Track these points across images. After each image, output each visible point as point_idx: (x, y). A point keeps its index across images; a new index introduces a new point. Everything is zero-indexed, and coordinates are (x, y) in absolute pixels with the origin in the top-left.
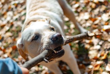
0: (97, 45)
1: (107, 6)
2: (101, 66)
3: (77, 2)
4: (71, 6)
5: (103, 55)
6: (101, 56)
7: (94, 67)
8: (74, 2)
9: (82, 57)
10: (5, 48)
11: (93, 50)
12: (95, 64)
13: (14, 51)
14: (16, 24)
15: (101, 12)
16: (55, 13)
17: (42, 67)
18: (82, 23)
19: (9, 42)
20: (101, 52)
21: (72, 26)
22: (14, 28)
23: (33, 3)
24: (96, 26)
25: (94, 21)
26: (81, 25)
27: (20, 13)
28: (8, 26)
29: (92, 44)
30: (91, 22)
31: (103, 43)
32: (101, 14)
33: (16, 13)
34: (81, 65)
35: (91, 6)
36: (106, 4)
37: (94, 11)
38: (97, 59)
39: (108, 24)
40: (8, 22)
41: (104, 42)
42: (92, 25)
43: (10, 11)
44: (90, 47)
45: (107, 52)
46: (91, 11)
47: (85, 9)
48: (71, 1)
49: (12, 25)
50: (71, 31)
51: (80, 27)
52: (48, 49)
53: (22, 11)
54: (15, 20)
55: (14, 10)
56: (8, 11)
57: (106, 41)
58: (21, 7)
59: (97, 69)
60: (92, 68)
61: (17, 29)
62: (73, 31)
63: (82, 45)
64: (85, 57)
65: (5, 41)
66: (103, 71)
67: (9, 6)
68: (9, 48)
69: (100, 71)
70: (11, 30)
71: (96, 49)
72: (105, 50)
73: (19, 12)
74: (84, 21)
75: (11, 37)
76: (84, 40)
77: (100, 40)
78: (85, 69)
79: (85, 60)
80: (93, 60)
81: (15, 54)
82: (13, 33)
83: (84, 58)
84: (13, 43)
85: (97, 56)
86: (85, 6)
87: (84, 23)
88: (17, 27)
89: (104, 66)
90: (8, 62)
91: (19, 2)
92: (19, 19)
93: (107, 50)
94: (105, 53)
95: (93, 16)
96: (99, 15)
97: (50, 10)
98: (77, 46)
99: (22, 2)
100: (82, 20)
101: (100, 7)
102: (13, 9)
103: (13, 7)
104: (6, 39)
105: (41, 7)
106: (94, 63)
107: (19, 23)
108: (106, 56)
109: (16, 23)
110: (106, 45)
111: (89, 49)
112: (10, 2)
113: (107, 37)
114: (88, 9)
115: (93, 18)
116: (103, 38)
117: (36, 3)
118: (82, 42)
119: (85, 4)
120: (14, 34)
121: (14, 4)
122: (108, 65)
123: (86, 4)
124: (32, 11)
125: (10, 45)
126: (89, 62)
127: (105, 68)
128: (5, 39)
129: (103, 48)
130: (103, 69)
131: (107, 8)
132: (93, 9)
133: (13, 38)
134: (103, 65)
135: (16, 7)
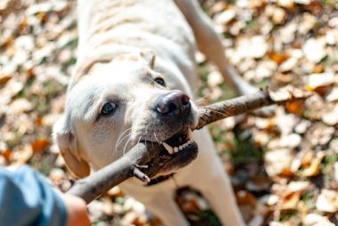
0: (289, 134)
1: (319, 16)
2: (303, 196)
3: (230, 6)
4: (212, 16)
5: (309, 164)
6: (301, 168)
7: (281, 201)
8: (218, 7)
9: (246, 170)
10: (11, 147)
11: (279, 148)
12: (284, 191)
13: (39, 155)
14: (43, 74)
15: (302, 35)
16: (170, 38)
17: (123, 204)
18: (243, 67)
19: (23, 129)
20: (301, 154)
21: (215, 77)
22: (36, 88)
23: (100, 11)
24: (287, 78)
25: (280, 63)
26: (242, 75)
27: (54, 40)
28: (18, 81)
29: (274, 132)
30: (271, 65)
31: (308, 129)
32: (303, 39)
33: (42, 40)
34: (242, 194)
35: (271, 18)
36: (316, 10)
37: (279, 33)
38: (291, 177)
39: (322, 71)
40: (19, 69)
41: (311, 126)
42: (276, 74)
43: (24, 34)
44: (270, 140)
45: (320, 154)
46: (271, 32)
47: (254, 26)
48: (209, 3)
49: (31, 78)
50: (211, 91)
51: (237, 79)
52: (148, 141)
53: (60, 34)
54: (39, 62)
55: (38, 30)
56: (17, 34)
57: (317, 121)
58: (58, 23)
59: (290, 205)
60: (275, 204)
61: (47, 90)
62: (217, 93)
63: (245, 135)
64: (253, 169)
65: (10, 125)
66: (309, 212)
67: (21, 19)
68: (24, 146)
69: (301, 213)
70: (27, 92)
71: (287, 147)
72: (314, 148)
73: (53, 36)
74: (250, 63)
75: (28, 112)
76: (251, 121)
77: (298, 119)
78: (254, 207)
79: (254, 180)
80: (277, 179)
81: (40, 165)
82: (35, 100)
83: (252, 173)
84: (35, 132)
85: (290, 168)
86: (254, 17)
87: (250, 69)
88: (45, 84)
89: (312, 197)
90: (22, 178)
91: (53, 7)
92: (52, 59)
93: (319, 147)
94: (315, 156)
95: (278, 46)
96: (297, 43)
97: (155, 31)
98: (230, 137)
99: (60, 6)
100: (243, 60)
101: (298, 18)
102: (35, 29)
103: (34, 21)
104: (14, 118)
105: (127, 21)
106: (281, 187)
107: (53, 71)
108: (319, 165)
109: (44, 72)
110: (317, 132)
111: (266, 146)
112: (25, 8)
113: (319, 110)
114: (261, 25)
115: (278, 54)
116: (307, 114)
117: (109, 8)
118: (244, 126)
119: (252, 11)
120: (38, 105)
121: (36, 14)
122: (325, 192)
123: (256, 11)
124: (97, 32)
125: (26, 139)
126: (265, 186)
127: (315, 201)
128: (9, 119)
129: (309, 141)
130: (310, 204)
131: (320, 21)
132: (277, 26)
133: (34, 116)
134: (310, 195)
135: (44, 22)
